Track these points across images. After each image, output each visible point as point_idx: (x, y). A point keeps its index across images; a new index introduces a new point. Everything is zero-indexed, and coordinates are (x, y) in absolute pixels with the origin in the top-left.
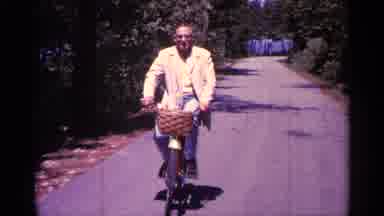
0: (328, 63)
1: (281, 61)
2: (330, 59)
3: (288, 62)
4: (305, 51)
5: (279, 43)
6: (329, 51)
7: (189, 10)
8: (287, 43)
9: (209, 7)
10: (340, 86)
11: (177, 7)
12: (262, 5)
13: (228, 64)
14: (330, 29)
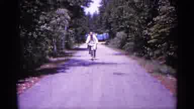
0: (128, 43)
1: (102, 44)
2: (129, 41)
3: (106, 44)
4: (116, 38)
5: (101, 35)
6: (128, 38)
8: (105, 35)
10: (135, 53)
12: (92, 17)
13: (77, 46)
14: (128, 26)
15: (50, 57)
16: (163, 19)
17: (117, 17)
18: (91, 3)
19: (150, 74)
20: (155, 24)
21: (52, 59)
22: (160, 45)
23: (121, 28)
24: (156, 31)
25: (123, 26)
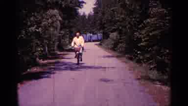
0: (120, 45)
1: (96, 44)
2: (121, 42)
3: (100, 45)
4: (109, 39)
5: (96, 36)
6: (120, 39)
7: (50, 20)
9: (60, 18)
11: (44, 20)
12: (87, 17)
14: (120, 28)
15: (40, 59)
16: (154, 21)
17: (110, 18)
18: (84, 4)
19: (138, 81)
20: (146, 26)
21: (41, 61)
22: (150, 48)
23: (114, 29)
24: (147, 33)
25: (115, 28)
